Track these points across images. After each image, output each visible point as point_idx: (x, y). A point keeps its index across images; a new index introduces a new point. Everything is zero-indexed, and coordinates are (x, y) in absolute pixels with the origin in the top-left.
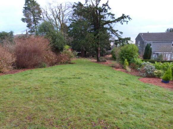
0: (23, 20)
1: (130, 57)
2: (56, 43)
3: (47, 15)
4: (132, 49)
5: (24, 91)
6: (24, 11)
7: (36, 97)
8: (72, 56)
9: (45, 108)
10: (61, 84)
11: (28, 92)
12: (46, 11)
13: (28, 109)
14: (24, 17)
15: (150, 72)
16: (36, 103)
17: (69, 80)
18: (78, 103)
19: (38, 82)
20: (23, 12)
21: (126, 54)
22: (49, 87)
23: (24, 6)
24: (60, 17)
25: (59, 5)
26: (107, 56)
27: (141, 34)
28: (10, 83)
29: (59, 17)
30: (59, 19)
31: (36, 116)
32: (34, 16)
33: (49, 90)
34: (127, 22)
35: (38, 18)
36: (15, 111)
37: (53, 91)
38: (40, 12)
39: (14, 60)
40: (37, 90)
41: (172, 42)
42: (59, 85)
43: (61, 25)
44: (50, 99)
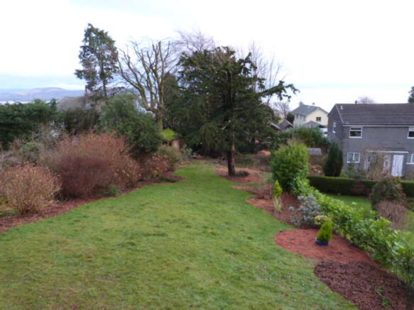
0: (79, 74)
1: (291, 174)
2: (140, 140)
3: (128, 64)
4: (297, 157)
5: (71, 261)
6: (81, 53)
7: (87, 274)
8: (177, 158)
9: (96, 293)
10: (129, 249)
11: (76, 265)
12: (126, 54)
13: (75, 293)
14: (81, 68)
15: (309, 217)
16: (86, 284)
17: (145, 238)
18: (142, 288)
19: (93, 243)
20: (80, 57)
21: (283, 167)
22: (109, 255)
23: (83, 44)
24: (156, 69)
25: (156, 43)
26: (264, 151)
27: (339, 105)
28: (50, 244)
29: (154, 68)
30: (155, 72)
31: (83, 305)
32: (102, 65)
33: (107, 262)
34: (289, 97)
35: (111, 69)
36: (58, 295)
37: (113, 262)
38: (115, 57)
39: (58, 189)
40: (90, 261)
41: (408, 127)
42: (124, 251)
43: (159, 86)
44: (106, 278)
